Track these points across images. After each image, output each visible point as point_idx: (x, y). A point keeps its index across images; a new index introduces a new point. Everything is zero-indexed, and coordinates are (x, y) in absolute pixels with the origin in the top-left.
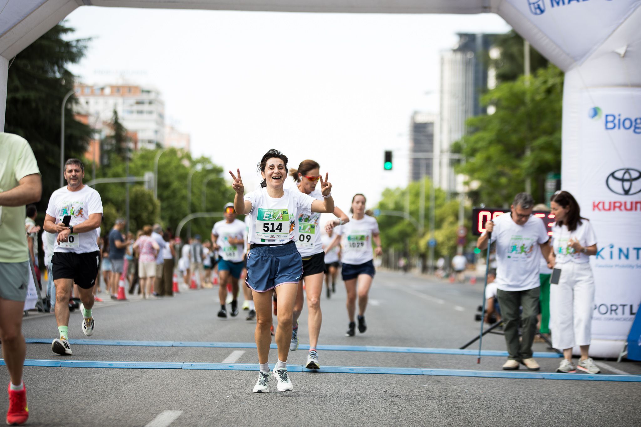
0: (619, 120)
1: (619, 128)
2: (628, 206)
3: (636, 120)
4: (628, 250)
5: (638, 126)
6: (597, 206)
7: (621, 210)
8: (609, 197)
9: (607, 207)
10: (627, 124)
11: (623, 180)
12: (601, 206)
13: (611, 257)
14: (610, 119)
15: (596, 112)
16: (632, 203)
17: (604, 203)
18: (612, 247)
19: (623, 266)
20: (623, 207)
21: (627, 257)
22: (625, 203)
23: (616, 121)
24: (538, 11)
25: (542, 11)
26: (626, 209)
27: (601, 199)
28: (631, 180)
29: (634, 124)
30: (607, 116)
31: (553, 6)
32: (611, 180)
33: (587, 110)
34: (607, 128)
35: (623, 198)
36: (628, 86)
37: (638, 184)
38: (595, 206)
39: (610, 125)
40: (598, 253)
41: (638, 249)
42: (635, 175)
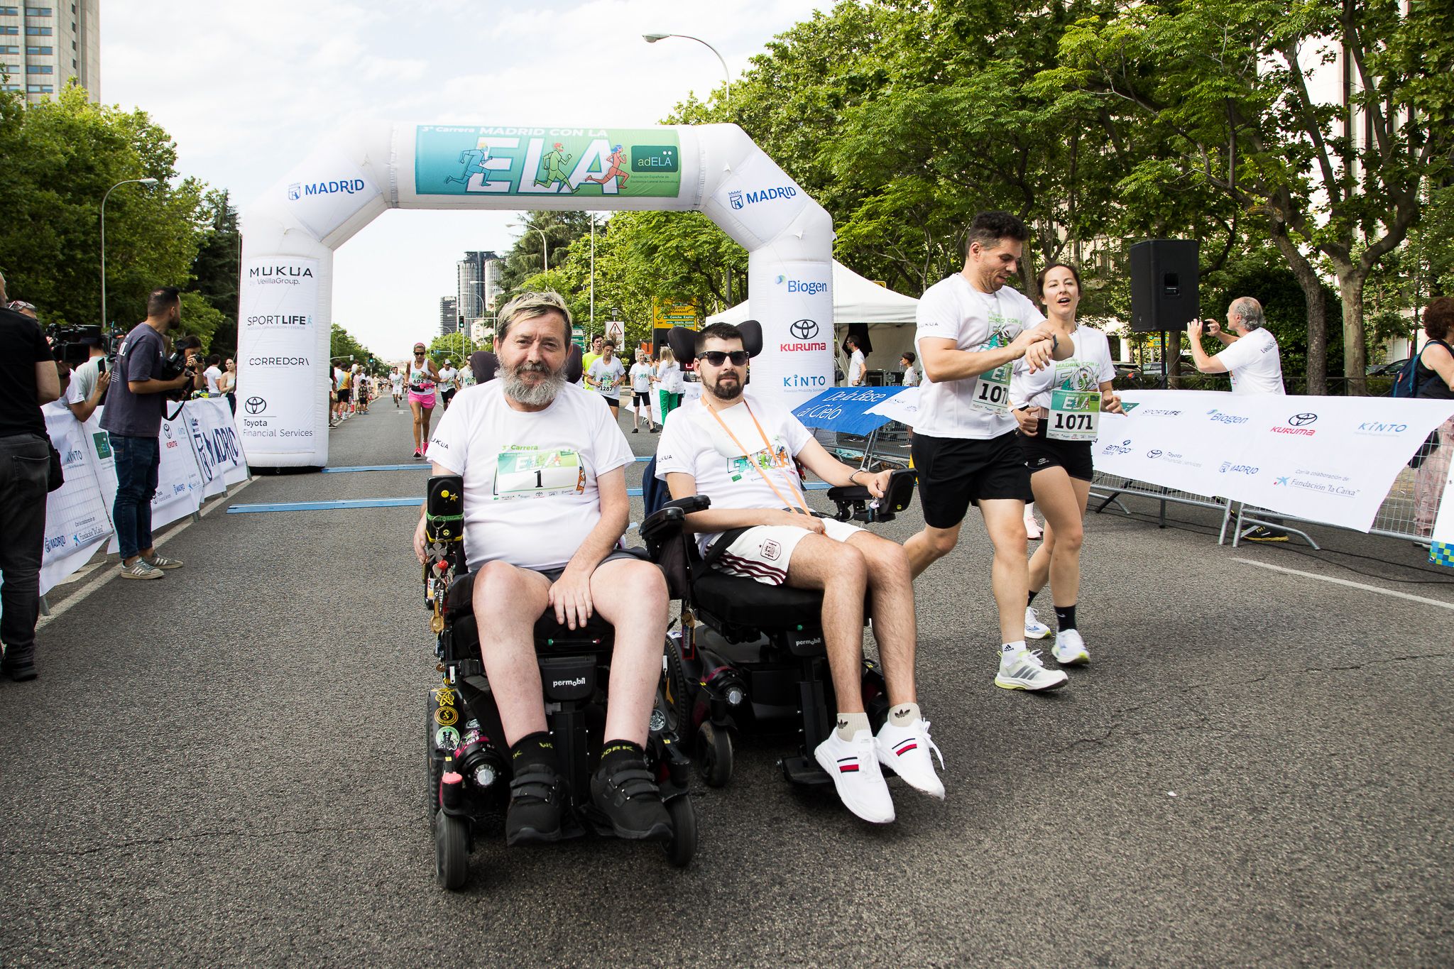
0: (799, 284)
1: (799, 291)
2: (807, 347)
4: (807, 378)
5: (811, 289)
7: (802, 350)
8: (793, 341)
9: (791, 348)
10: (804, 287)
11: (802, 328)
12: (787, 348)
13: (796, 383)
14: (792, 284)
15: (781, 279)
16: (809, 345)
17: (789, 346)
18: (796, 377)
19: (805, 390)
20: (803, 348)
21: (807, 384)
22: (805, 344)
23: (797, 286)
24: (738, 206)
25: (740, 207)
26: (806, 349)
28: (808, 328)
29: (809, 287)
30: (789, 282)
31: (749, 202)
32: (794, 328)
33: (774, 278)
34: (789, 291)
35: (803, 342)
36: (805, 260)
37: (812, 332)
38: (783, 348)
39: (792, 289)
40: (786, 382)
41: (814, 378)
42: (811, 324)
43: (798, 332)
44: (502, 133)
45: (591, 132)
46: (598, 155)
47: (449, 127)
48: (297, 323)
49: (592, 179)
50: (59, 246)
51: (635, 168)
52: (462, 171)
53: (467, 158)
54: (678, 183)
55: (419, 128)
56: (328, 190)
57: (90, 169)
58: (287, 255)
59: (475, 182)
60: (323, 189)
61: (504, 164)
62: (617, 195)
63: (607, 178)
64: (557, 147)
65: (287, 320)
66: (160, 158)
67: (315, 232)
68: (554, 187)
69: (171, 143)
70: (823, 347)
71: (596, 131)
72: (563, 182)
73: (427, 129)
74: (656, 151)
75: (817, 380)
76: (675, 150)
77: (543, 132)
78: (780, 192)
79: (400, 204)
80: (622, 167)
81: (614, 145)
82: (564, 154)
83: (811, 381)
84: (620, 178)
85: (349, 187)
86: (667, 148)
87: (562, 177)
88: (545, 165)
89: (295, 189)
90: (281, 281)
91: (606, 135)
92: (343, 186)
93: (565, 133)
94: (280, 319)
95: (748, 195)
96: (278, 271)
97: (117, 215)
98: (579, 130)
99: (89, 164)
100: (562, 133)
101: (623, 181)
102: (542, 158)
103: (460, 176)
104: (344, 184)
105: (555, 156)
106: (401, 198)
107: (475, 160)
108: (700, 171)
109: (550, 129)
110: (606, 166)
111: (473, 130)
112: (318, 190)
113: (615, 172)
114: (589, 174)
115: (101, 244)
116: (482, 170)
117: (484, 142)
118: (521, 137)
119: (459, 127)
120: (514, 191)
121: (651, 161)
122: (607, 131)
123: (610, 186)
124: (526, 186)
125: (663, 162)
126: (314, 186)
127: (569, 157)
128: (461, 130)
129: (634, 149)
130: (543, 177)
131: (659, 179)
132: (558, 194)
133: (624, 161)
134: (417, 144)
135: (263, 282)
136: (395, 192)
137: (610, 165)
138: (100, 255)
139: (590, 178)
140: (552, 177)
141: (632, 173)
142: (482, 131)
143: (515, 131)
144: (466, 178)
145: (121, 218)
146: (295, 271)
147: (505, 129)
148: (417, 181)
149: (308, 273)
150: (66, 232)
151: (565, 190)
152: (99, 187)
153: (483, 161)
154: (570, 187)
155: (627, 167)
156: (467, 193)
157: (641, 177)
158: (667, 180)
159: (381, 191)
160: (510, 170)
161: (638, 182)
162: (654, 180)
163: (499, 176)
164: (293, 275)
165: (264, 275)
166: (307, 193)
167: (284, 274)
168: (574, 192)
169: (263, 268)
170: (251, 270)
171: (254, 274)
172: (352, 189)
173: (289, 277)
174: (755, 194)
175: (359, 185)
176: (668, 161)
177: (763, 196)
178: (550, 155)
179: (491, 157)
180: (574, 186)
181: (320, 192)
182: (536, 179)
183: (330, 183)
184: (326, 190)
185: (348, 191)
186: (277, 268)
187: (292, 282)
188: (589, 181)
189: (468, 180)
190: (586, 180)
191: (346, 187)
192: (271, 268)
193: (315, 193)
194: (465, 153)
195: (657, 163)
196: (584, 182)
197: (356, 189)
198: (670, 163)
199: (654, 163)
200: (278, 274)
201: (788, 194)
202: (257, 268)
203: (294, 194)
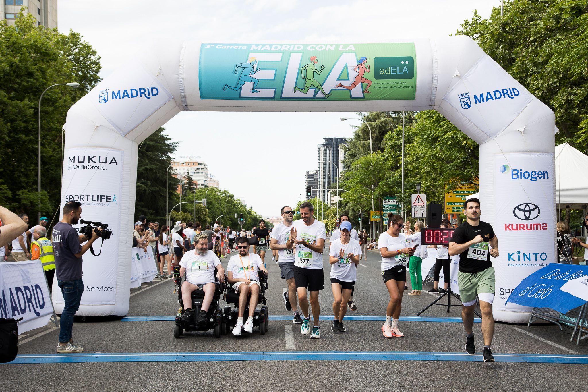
0: (521, 173)
1: (521, 178)
2: (529, 227)
4: (529, 254)
5: (533, 176)
6: (508, 227)
7: (524, 230)
8: (516, 222)
9: (515, 228)
10: (526, 175)
11: (524, 211)
12: (510, 227)
13: (519, 260)
14: (515, 172)
15: (505, 168)
16: (531, 225)
17: (512, 225)
18: (519, 253)
19: (527, 265)
20: (525, 228)
21: (529, 259)
22: (527, 225)
23: (519, 174)
24: (467, 107)
25: (469, 107)
26: (527, 229)
27: (511, 223)
28: (530, 211)
29: (530, 175)
30: (512, 171)
31: (476, 103)
32: (517, 211)
33: (500, 167)
34: (513, 178)
35: (525, 222)
36: (527, 151)
37: (534, 214)
39: (515, 176)
40: (510, 257)
41: (536, 254)
42: (532, 207)
43: (519, 213)
44: (269, 49)
45: (341, 46)
46: (346, 66)
47: (227, 45)
48: (104, 201)
49: (341, 86)
50: (6, 131)
51: (377, 76)
52: (236, 80)
53: (240, 70)
54: (414, 87)
55: (203, 45)
56: (130, 95)
57: (30, 75)
58: (97, 147)
59: (247, 89)
60: (126, 94)
61: (269, 75)
62: (363, 98)
63: (354, 85)
64: (313, 60)
65: (95, 198)
66: (88, 67)
67: (119, 128)
68: (311, 93)
69: (97, 56)
70: (544, 227)
71: (346, 46)
72: (318, 89)
73: (209, 46)
74: (395, 61)
75: (538, 256)
76: (411, 60)
77: (302, 47)
78: (504, 93)
79: (189, 107)
80: (367, 75)
81: (360, 57)
82: (318, 66)
83: (533, 257)
84: (364, 85)
86: (405, 59)
87: (316, 85)
88: (302, 75)
89: (103, 95)
90: (92, 168)
91: (353, 49)
92: (141, 92)
93: (320, 48)
94: (90, 198)
95: (475, 97)
96: (90, 159)
97: (50, 109)
98: (331, 45)
99: (31, 70)
100: (317, 48)
101: (367, 87)
102: (300, 69)
104: (142, 91)
105: (311, 68)
106: (189, 102)
107: (247, 72)
108: (433, 77)
109: (308, 45)
110: (353, 75)
111: (245, 47)
112: (122, 96)
113: (360, 79)
114: (339, 82)
115: (38, 130)
116: (252, 80)
117: (253, 57)
118: (283, 52)
119: (235, 45)
120: (278, 97)
121: (391, 70)
122: (355, 45)
123: (357, 91)
124: (288, 92)
125: (401, 70)
126: (119, 92)
127: (322, 68)
128: (235, 47)
129: (377, 60)
130: (301, 85)
131: (397, 85)
132: (314, 98)
133: (366, 70)
134: (200, 59)
136: (184, 97)
137: (356, 74)
138: (37, 138)
139: (340, 85)
140: (308, 84)
141: (375, 81)
142: (253, 47)
143: (279, 47)
144: (239, 86)
145: (53, 111)
146: (103, 160)
147: (271, 45)
148: (200, 89)
149: (114, 161)
150: (12, 121)
151: (320, 95)
152: (38, 88)
153: (252, 72)
154: (323, 92)
155: (370, 75)
156: (240, 98)
157: (383, 84)
158: (404, 85)
159: (173, 97)
160: (274, 80)
161: (380, 87)
162: (394, 85)
163: (266, 84)
164: (101, 163)
165: (79, 162)
166: (113, 99)
167: (94, 162)
168: (327, 98)
169: (78, 157)
170: (70, 158)
171: (71, 161)
172: (149, 95)
173: (98, 164)
174: (482, 95)
175: (155, 92)
176: (405, 70)
177: (489, 97)
178: (306, 66)
179: (259, 69)
180: (327, 93)
181: (123, 98)
182: (296, 87)
183: (132, 90)
184: (128, 96)
185: (146, 96)
186: (89, 157)
187: (100, 168)
188: (339, 88)
189: (241, 88)
190: (336, 87)
191: (144, 93)
192: (84, 156)
193: (120, 98)
194: (238, 65)
195: (396, 71)
196: (335, 88)
197: (153, 95)
198: (407, 71)
199: (393, 72)
200: (89, 162)
201: (512, 95)
202: (74, 157)
203: (103, 98)
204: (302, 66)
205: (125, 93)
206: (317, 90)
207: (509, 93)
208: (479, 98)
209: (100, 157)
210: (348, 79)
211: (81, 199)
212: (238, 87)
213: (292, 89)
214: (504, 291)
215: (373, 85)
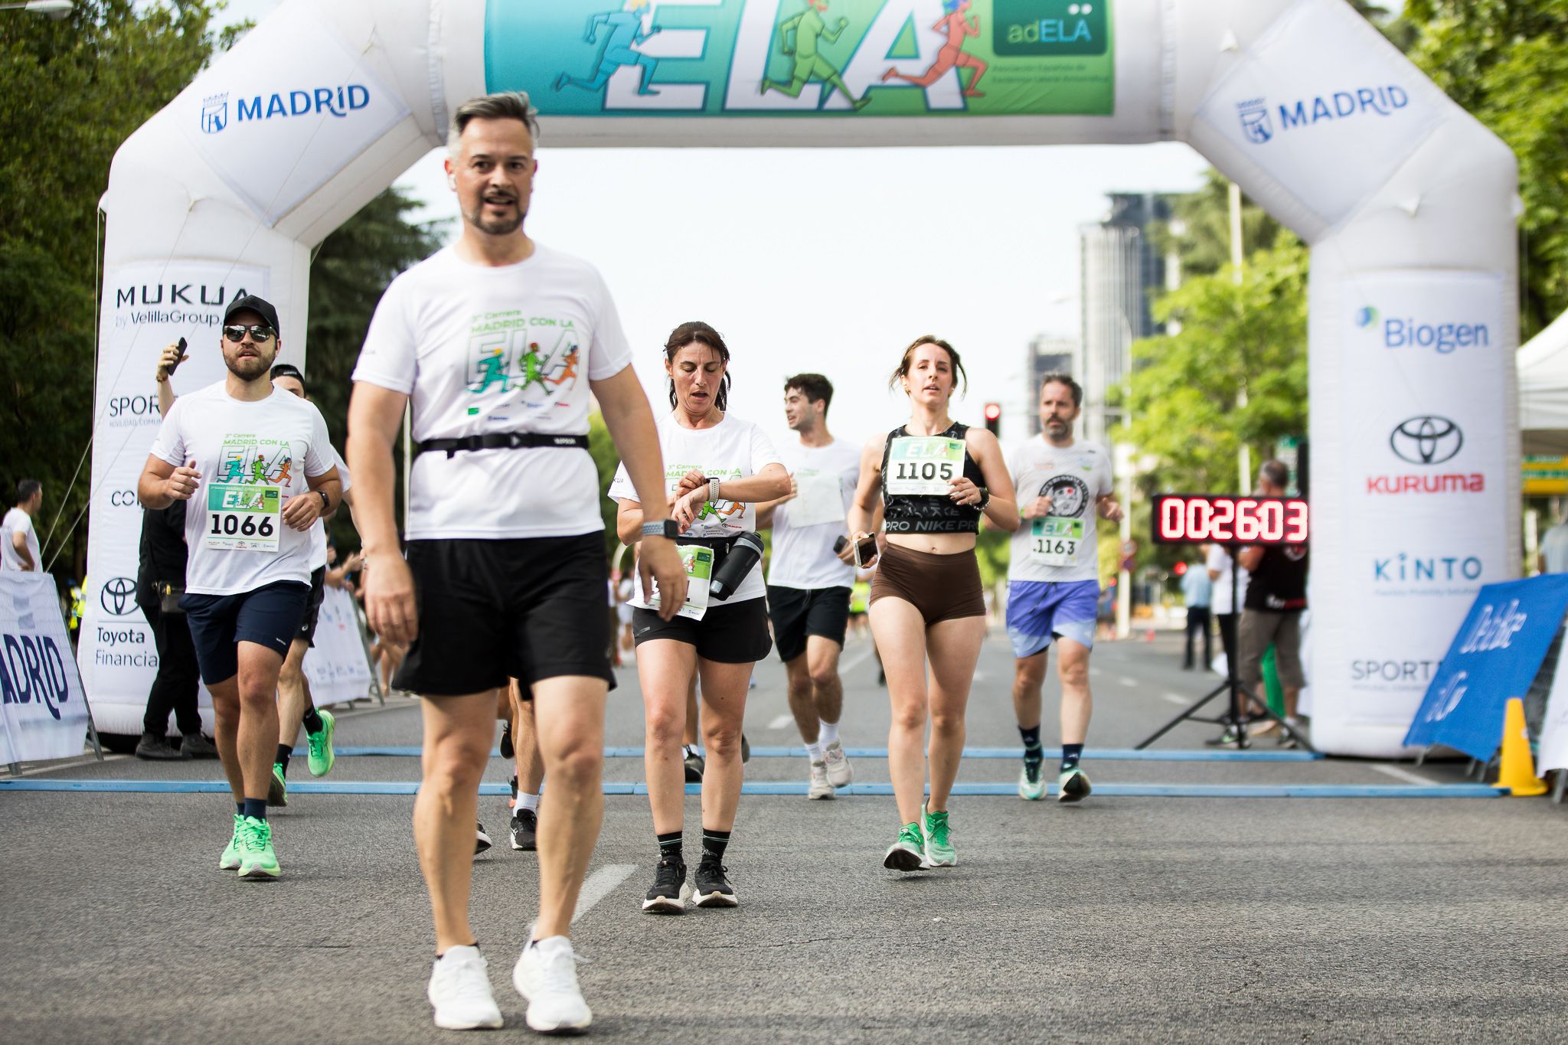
0: (1411, 330)
1: (1411, 343)
2: (1431, 484)
3: (1440, 329)
4: (1432, 562)
5: (1443, 339)
6: (1375, 485)
7: (1417, 491)
8: (1396, 469)
9: (1393, 485)
10: (1425, 335)
11: (1419, 437)
13: (1403, 575)
14: (1394, 327)
15: (1368, 315)
16: (1437, 478)
17: (1387, 480)
18: (1403, 557)
19: (1424, 592)
20: (1421, 486)
21: (1430, 574)
22: (1425, 478)
23: (1405, 332)
24: (1260, 136)
25: (1267, 137)
26: (1427, 489)
27: (1383, 472)
28: (1434, 437)
29: (1437, 336)
30: (1388, 322)
31: (1285, 126)
32: (1399, 436)
33: (1353, 312)
34: (1389, 344)
35: (1421, 471)
36: (1422, 267)
37: (1447, 444)
38: (1372, 485)
39: (1394, 339)
40: (1379, 570)
41: (1449, 561)
42: (1441, 427)
43: (1408, 447)
46: (911, 18)
49: (897, 75)
51: (1002, 46)
53: (601, 32)
54: (1109, 80)
56: (288, 109)
58: (195, 257)
59: (622, 86)
61: (688, 44)
62: (964, 111)
63: (935, 72)
64: (816, 2)
67: (257, 205)
68: (809, 96)
70: (1476, 484)
72: (830, 84)
74: (1054, 4)
75: (1456, 567)
78: (1363, 100)
80: (970, 44)
82: (829, 17)
84: (966, 73)
85: (335, 102)
87: (825, 72)
88: (784, 45)
89: (213, 109)
90: (182, 318)
92: (319, 100)
95: (1283, 111)
96: (176, 294)
101: (975, 79)
102: (777, 29)
103: (585, 72)
104: (324, 96)
105: (809, 23)
107: (621, 36)
108: (1162, 51)
110: (930, 44)
112: (265, 111)
113: (952, 56)
114: (890, 64)
116: (637, 59)
120: (716, 106)
121: (1042, 30)
123: (945, 91)
124: (743, 91)
125: (1069, 30)
126: (257, 101)
127: (840, 25)
130: (780, 72)
131: (1062, 73)
132: (820, 111)
133: (969, 29)
135: (138, 319)
136: (441, 111)
137: (938, 41)
139: (891, 73)
140: (802, 71)
141: (995, 61)
144: (601, 78)
146: (212, 295)
151: (836, 101)
153: (638, 37)
154: (846, 94)
155: (981, 45)
156: (604, 111)
157: (1017, 69)
158: (1081, 74)
159: (409, 111)
160: (702, 58)
161: (1010, 80)
162: (1051, 74)
163: (677, 72)
164: (208, 303)
165: (144, 301)
166: (240, 118)
167: (188, 301)
168: (858, 108)
169: (145, 288)
170: (120, 291)
171: (125, 300)
172: (342, 105)
173: (198, 308)
174: (1299, 107)
175: (359, 96)
176: (1082, 30)
177: (1321, 111)
178: (796, 20)
179: (657, 29)
180: (857, 93)
181: (269, 115)
182: (765, 78)
183: (293, 95)
184: (282, 110)
185: (332, 110)
186: (174, 287)
187: (204, 319)
188: (892, 81)
189: (606, 83)
190: (884, 77)
191: (328, 102)
192: (160, 287)
193: (259, 116)
194: (596, 19)
195: (1055, 34)
196: (879, 83)
197: (352, 106)
198: (1086, 33)
199: (1048, 35)
200: (173, 300)
201: (1384, 103)
202: (132, 290)
203: (213, 119)
204: (782, 19)
205: (276, 102)
206: (828, 87)
207: (1377, 101)
208: (1292, 110)
209: (204, 289)
210: (916, 56)
211: (154, 409)
212: (599, 79)
213: (755, 84)
214: (1362, 667)
215: (988, 75)
